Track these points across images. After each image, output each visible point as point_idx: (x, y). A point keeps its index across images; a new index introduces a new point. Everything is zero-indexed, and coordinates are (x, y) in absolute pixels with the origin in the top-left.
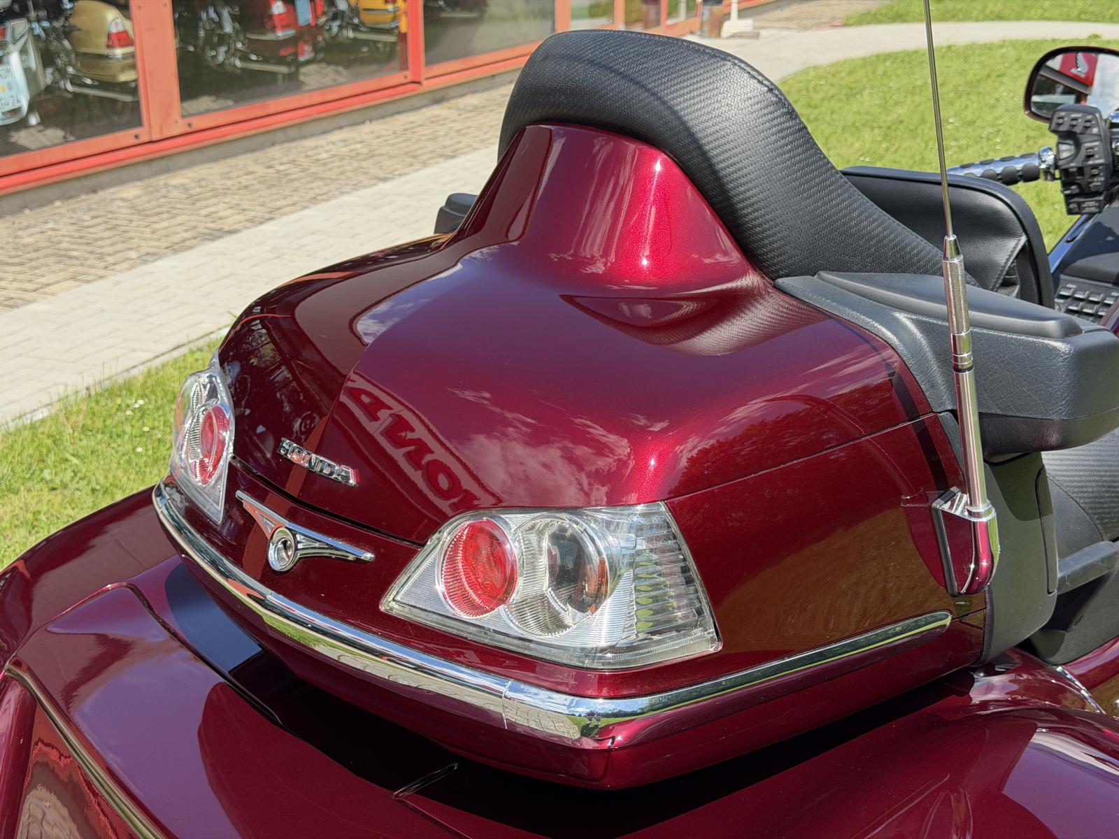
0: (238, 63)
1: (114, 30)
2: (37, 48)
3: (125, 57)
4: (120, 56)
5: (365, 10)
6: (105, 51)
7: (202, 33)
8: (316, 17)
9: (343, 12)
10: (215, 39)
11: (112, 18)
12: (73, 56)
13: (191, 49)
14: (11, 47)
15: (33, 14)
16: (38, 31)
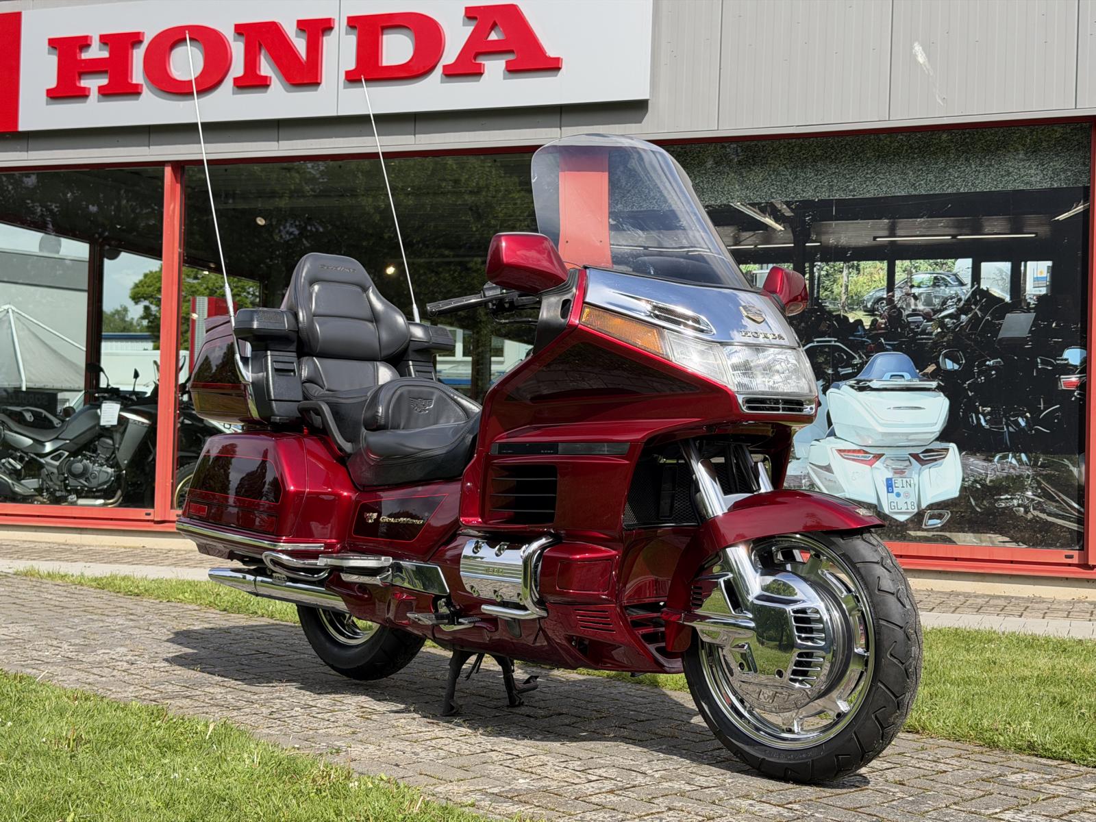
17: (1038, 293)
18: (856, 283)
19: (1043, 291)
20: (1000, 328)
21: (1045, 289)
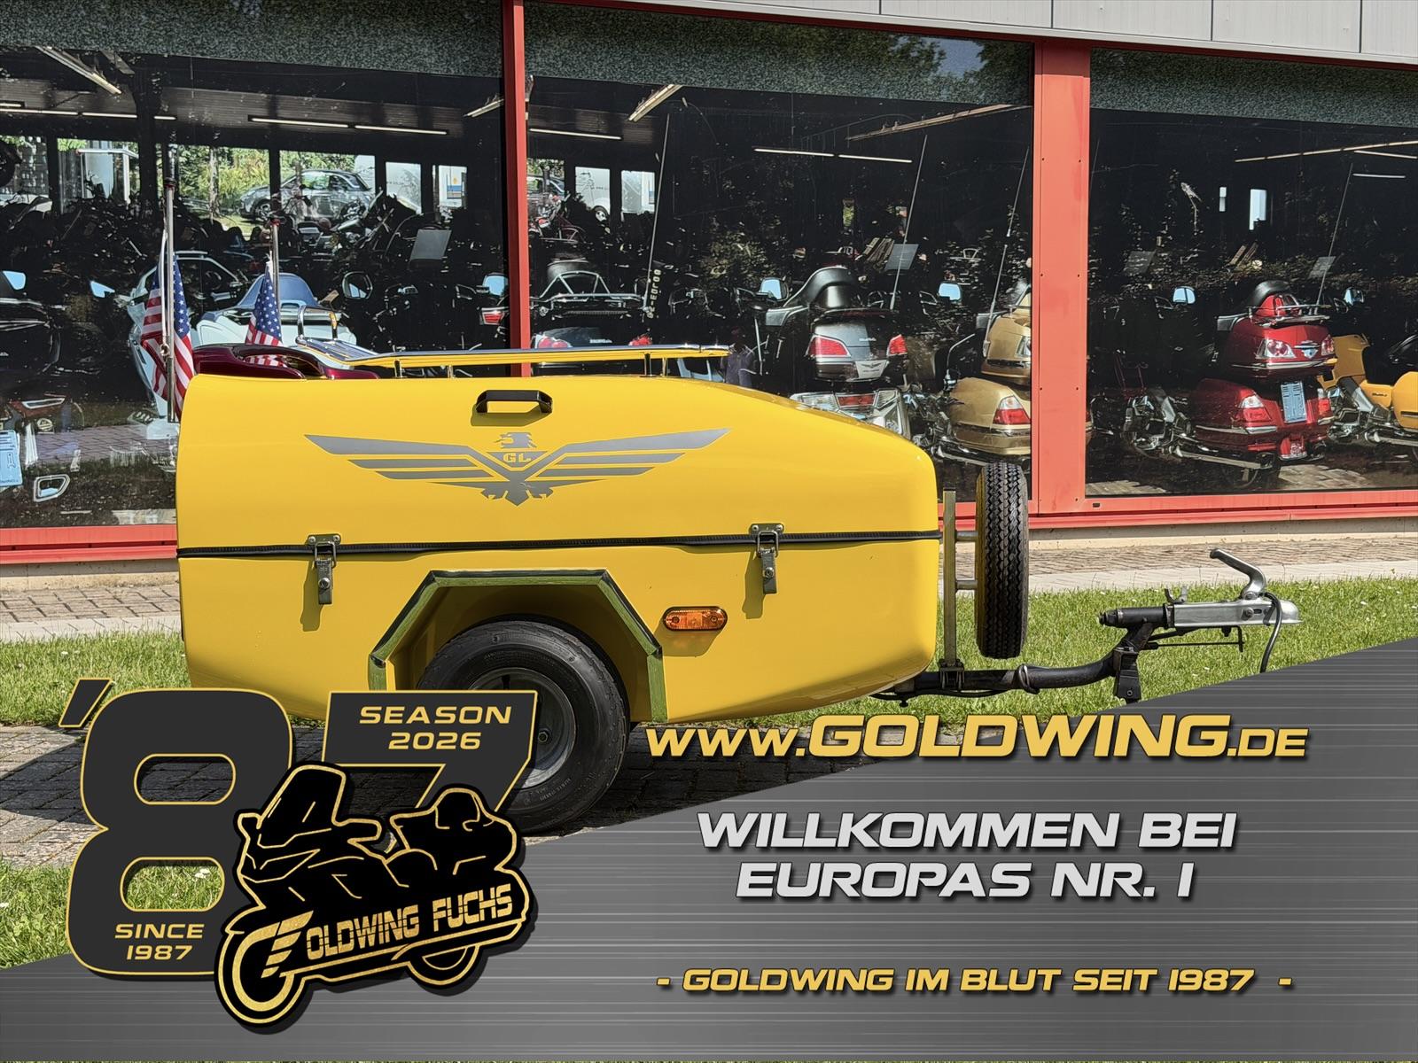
0: (1179, 452)
1: (1006, 408)
2: (906, 416)
3: (1016, 434)
4: (1009, 431)
5: (1403, 413)
6: (992, 426)
7: (1128, 419)
8: (1317, 416)
9: (1365, 413)
10: (1147, 427)
11: (1006, 398)
12: (949, 426)
13: (1111, 433)
14: (875, 410)
15: (906, 386)
16: (910, 399)
17: (453, 206)
18: (228, 178)
19: (458, 204)
20: (412, 247)
21: (460, 201)
